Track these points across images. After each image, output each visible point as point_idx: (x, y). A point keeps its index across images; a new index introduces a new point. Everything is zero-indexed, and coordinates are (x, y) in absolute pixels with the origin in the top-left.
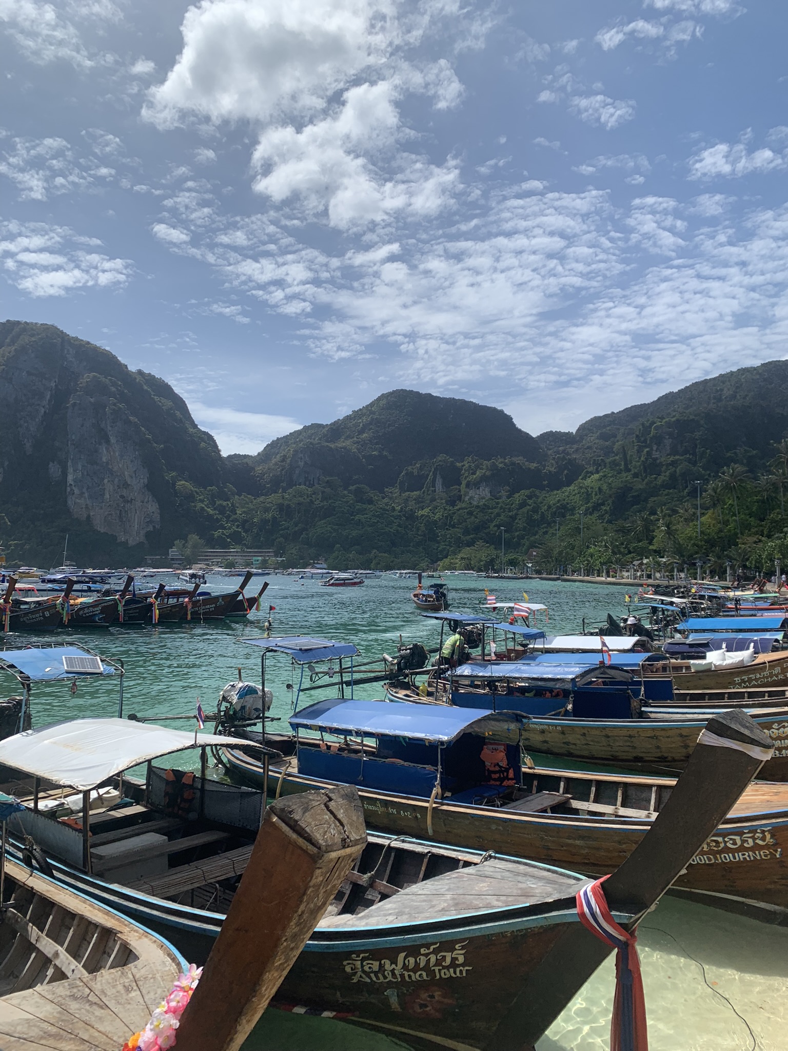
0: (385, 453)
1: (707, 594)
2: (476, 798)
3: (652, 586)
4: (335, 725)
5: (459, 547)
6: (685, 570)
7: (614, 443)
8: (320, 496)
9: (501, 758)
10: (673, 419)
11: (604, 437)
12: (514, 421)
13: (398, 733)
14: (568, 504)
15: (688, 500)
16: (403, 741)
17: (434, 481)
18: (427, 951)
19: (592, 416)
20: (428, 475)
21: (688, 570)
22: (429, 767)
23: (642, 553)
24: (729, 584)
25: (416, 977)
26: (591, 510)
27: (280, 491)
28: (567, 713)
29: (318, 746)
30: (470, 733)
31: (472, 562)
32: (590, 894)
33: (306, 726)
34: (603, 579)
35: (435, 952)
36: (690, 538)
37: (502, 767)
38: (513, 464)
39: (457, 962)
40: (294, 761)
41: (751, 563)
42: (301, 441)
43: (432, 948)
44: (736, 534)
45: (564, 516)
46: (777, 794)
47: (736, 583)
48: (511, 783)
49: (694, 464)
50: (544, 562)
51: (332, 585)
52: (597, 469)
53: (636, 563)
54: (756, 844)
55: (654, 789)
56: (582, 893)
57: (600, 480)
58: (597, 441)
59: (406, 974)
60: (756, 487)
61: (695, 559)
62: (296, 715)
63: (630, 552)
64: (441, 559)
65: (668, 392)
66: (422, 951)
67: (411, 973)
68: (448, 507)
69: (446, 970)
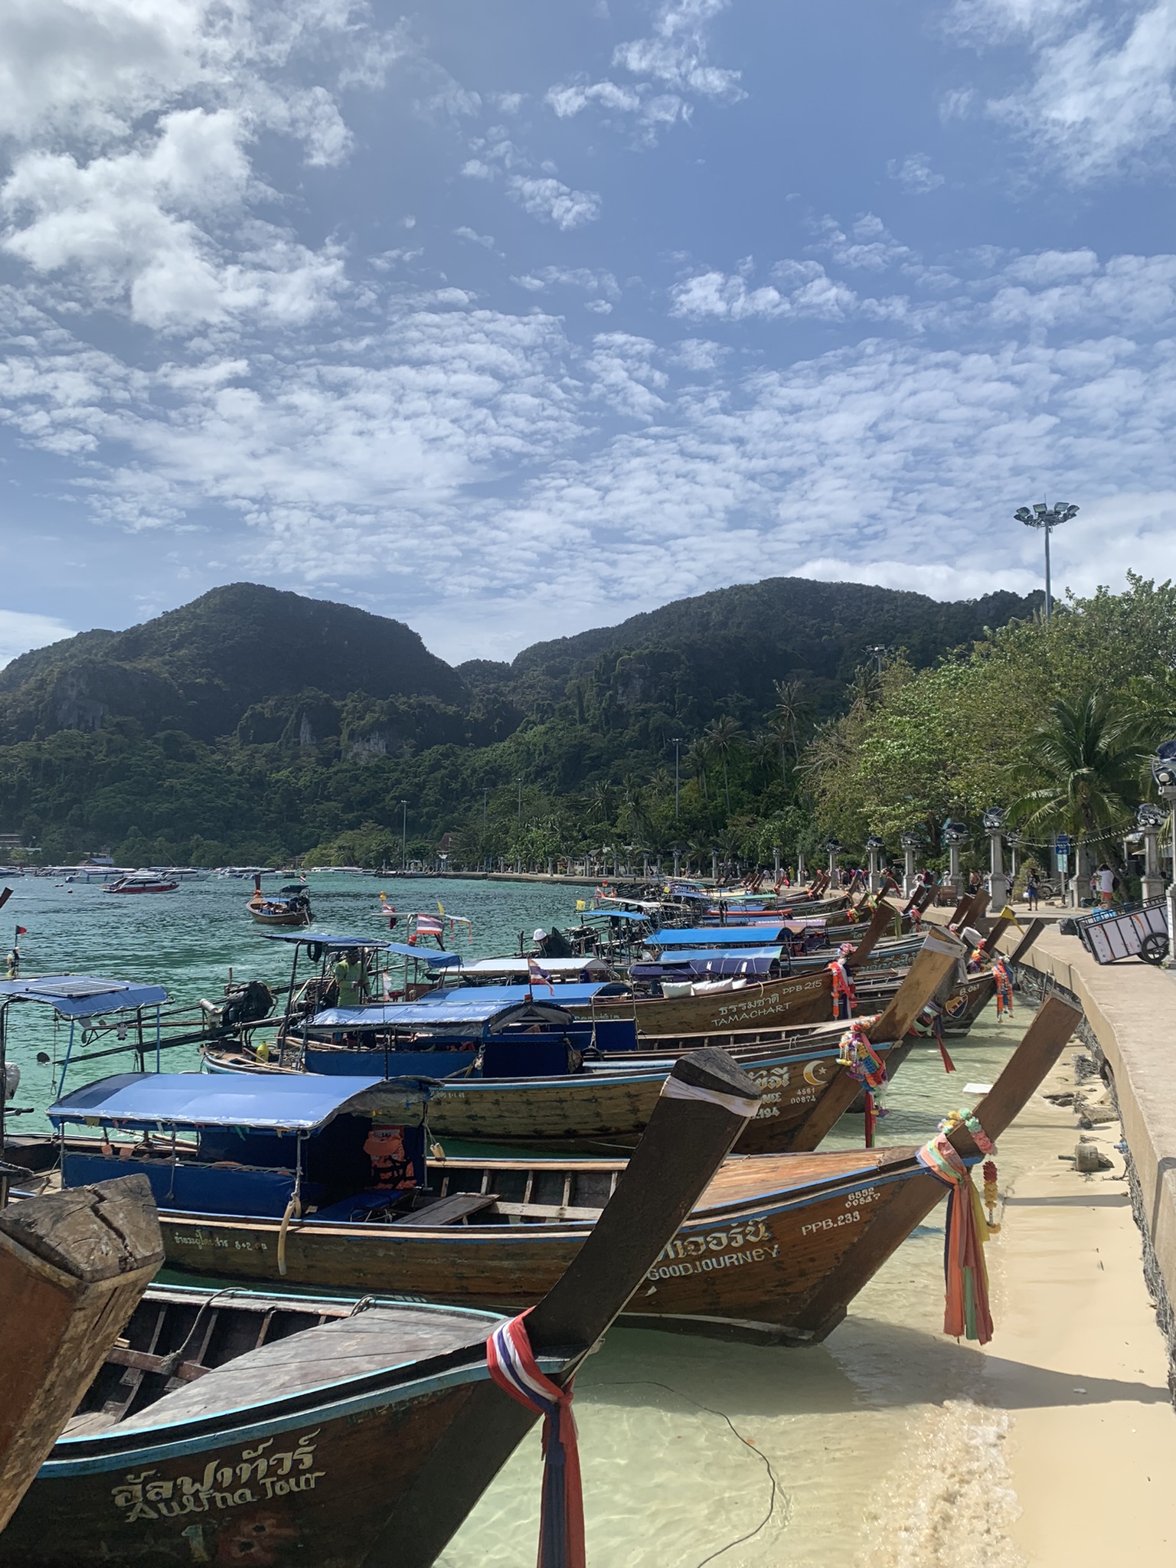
0: (216, 681)
1: (683, 895)
2: (355, 1212)
3: (614, 884)
4: (128, 1115)
5: (336, 830)
6: (659, 862)
7: (565, 682)
8: (104, 748)
9: (395, 1147)
10: (647, 651)
11: (553, 672)
12: (424, 641)
13: (232, 1120)
14: (500, 767)
15: (663, 765)
16: (240, 1133)
17: (298, 726)
18: (253, 1455)
19: (536, 642)
20: (287, 719)
21: (662, 862)
22: (282, 1171)
23: (600, 839)
24: (713, 881)
25: (234, 1499)
26: (532, 776)
27: (34, 737)
28: (474, 1073)
29: (98, 1149)
30: (349, 1114)
31: (356, 854)
32: (507, 1336)
33: (77, 1120)
34: (548, 876)
35: (267, 1454)
36: (666, 818)
37: (396, 1161)
38: (422, 706)
39: (301, 1467)
40: (57, 1177)
41: (743, 852)
42: (72, 657)
43: (261, 1448)
44: (724, 813)
45: (494, 785)
46: (774, 1169)
47: (723, 879)
48: (409, 1184)
49: (672, 714)
50: (465, 852)
51: (123, 891)
52: (542, 717)
53: (593, 852)
54: (746, 1242)
55: (614, 1176)
56: (495, 1337)
57: (546, 733)
58: (542, 678)
59: (218, 1496)
60: (750, 749)
61: (673, 846)
62: (60, 1103)
63: (585, 838)
64: (307, 850)
65: (638, 612)
66: (245, 1455)
67: (227, 1495)
68: (319, 769)
69: (282, 1483)
